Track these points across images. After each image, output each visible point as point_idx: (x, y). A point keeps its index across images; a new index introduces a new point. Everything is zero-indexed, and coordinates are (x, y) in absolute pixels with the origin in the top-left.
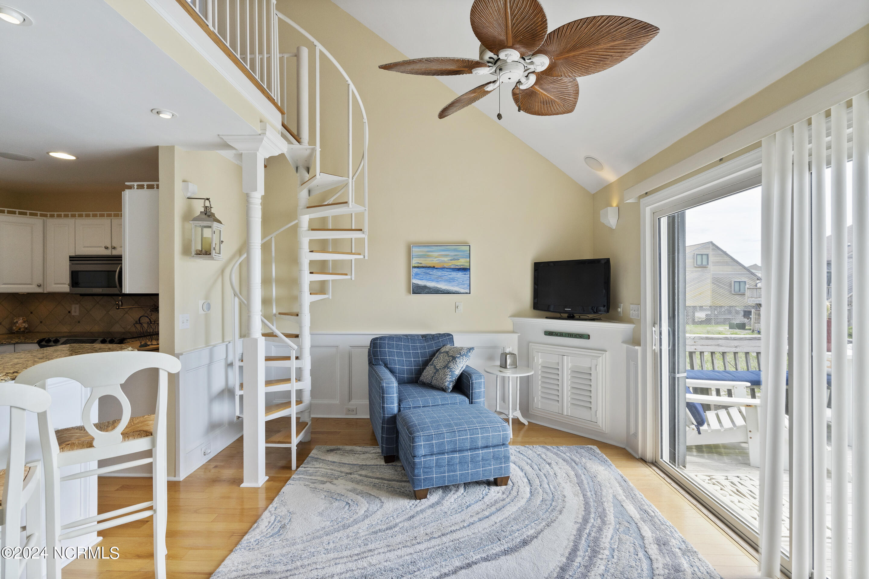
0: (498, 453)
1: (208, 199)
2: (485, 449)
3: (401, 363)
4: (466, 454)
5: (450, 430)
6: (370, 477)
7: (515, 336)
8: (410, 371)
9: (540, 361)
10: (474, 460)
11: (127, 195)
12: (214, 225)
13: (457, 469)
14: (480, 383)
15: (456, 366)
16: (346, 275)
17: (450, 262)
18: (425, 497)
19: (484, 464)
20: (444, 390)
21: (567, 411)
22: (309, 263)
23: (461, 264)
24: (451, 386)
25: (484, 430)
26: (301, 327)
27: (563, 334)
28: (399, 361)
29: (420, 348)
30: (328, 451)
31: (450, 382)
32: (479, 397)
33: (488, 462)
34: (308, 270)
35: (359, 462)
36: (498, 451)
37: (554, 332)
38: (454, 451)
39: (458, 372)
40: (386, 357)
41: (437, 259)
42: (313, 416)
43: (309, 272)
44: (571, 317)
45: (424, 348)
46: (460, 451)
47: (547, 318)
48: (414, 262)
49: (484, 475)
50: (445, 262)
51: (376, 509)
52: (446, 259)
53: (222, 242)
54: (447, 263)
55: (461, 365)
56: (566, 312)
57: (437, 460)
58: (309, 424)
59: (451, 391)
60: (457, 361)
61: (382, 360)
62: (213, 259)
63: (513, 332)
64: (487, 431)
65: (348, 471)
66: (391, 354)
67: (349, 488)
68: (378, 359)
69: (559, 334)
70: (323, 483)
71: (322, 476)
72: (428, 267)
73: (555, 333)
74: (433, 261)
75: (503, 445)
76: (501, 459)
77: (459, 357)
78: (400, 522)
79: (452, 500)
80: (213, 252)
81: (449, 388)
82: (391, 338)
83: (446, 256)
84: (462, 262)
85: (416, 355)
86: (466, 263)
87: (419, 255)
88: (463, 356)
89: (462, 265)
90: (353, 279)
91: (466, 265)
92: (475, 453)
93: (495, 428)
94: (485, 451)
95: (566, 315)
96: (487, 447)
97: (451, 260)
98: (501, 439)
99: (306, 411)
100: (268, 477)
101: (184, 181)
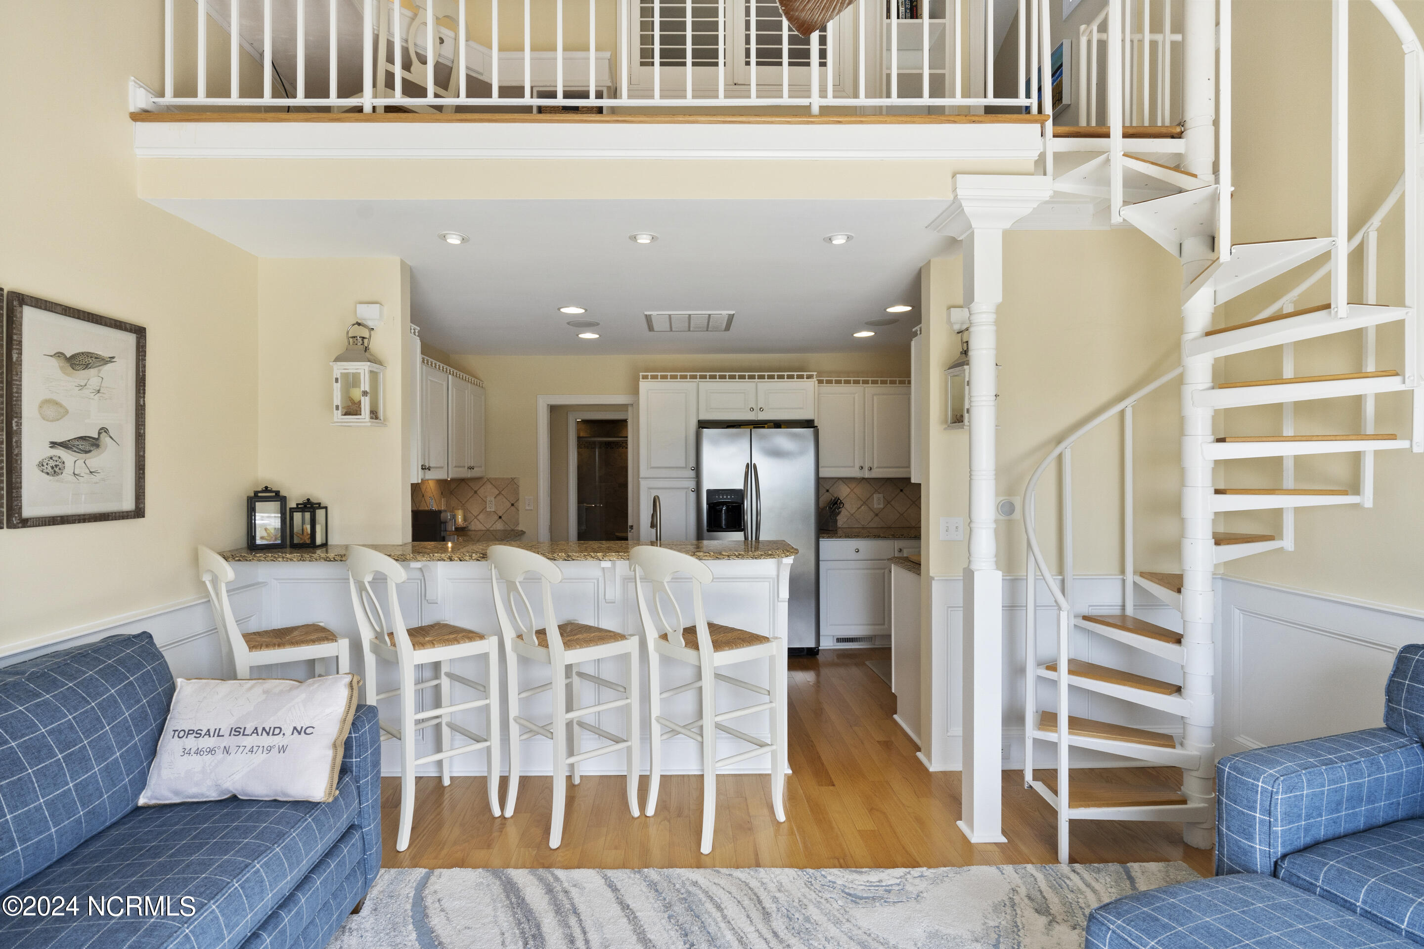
11: (914, 344)
22: (1213, 417)
34: (1210, 433)
43: (1212, 438)
61: (1412, 720)
68: (1398, 712)
70: (1043, 911)
99: (1195, 774)
100: (1004, 840)
101: (949, 308)
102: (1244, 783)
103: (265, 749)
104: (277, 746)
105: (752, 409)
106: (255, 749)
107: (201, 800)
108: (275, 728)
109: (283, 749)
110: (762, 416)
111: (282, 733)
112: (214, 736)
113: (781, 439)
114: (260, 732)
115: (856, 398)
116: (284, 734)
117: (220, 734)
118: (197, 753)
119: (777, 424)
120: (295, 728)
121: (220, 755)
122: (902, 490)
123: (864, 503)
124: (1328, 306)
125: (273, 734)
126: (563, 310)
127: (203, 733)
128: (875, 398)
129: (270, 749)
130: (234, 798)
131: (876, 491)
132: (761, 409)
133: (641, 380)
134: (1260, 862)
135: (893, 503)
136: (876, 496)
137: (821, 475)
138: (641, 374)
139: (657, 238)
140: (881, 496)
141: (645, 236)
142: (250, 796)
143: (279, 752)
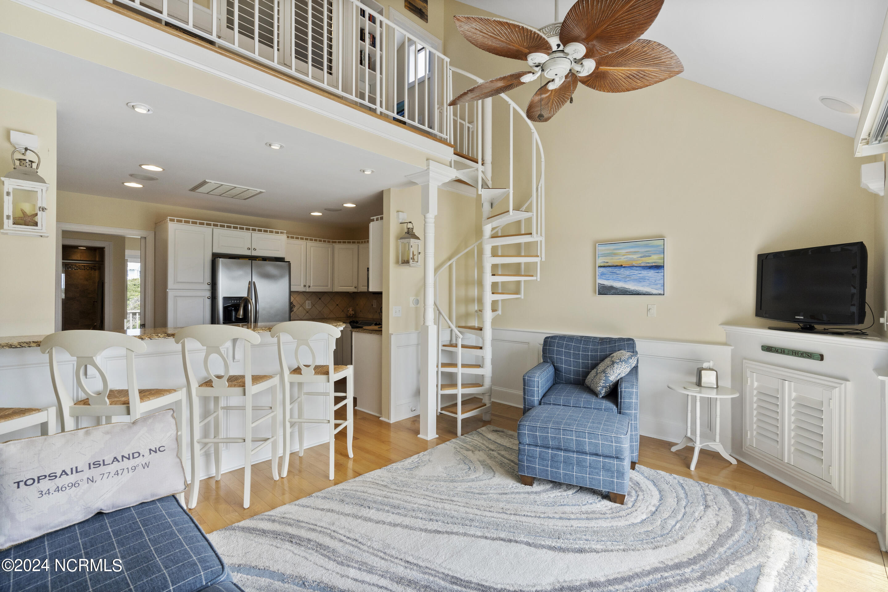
0: (609, 465)
1: (410, 222)
2: (594, 456)
3: (568, 363)
4: (571, 454)
5: (556, 427)
6: (505, 458)
7: (727, 351)
8: (577, 373)
9: (756, 384)
10: (580, 464)
11: (371, 225)
12: (411, 241)
13: (560, 467)
14: (631, 393)
15: (612, 371)
16: (532, 276)
17: (640, 260)
18: (531, 485)
19: (592, 472)
20: (595, 393)
21: (789, 458)
22: (492, 267)
23: (654, 261)
24: (603, 391)
25: (592, 436)
26: (483, 322)
27: (786, 351)
28: (566, 361)
29: (591, 351)
30: (493, 431)
31: (603, 387)
32: (629, 408)
33: (597, 470)
34: (490, 272)
35: (508, 445)
36: (609, 463)
37: (773, 347)
38: (559, 449)
39: (613, 378)
40: (554, 355)
41: (625, 257)
42: (492, 400)
43: (491, 274)
44: (808, 329)
45: (596, 351)
46: (566, 450)
47: (770, 328)
48: (600, 262)
49: (591, 483)
50: (634, 260)
51: (484, 478)
52: (635, 257)
53: (420, 253)
54: (637, 260)
55: (618, 371)
56: (798, 321)
57: (540, 453)
58: (487, 406)
59: (603, 397)
60: (614, 367)
61: (550, 358)
62: (410, 266)
63: (725, 344)
64: (596, 438)
65: (493, 448)
66: (559, 353)
67: (481, 459)
68: (546, 356)
69: (780, 351)
70: (468, 450)
71: (471, 446)
72: (615, 266)
73: (775, 348)
74: (620, 259)
75: (617, 458)
76: (613, 472)
77: (618, 363)
78: (492, 494)
79: (552, 496)
80: (411, 261)
81: (601, 393)
82: (562, 338)
83: (635, 253)
84: (654, 259)
85: (585, 357)
86: (659, 259)
87: (605, 254)
88: (622, 362)
89: (654, 263)
90: (539, 280)
91: (660, 262)
92: (581, 458)
93: (607, 437)
94: (594, 458)
95: (796, 326)
96: (597, 455)
97: (641, 257)
98: (613, 450)
99: (487, 394)
100: (438, 436)
101: (398, 212)
102: (531, 380)
103: (130, 469)
104: (140, 465)
105: (249, 249)
106: (120, 472)
107: (64, 527)
108: (133, 454)
109: (147, 465)
110: (254, 253)
111: (141, 455)
112: (72, 473)
113: (270, 268)
114: (120, 459)
115: (302, 248)
116: (143, 456)
117: (78, 471)
118: (58, 491)
119: (264, 259)
120: (150, 450)
121: (84, 486)
122: (320, 299)
123: (301, 306)
124: (531, 234)
125: (133, 458)
126: (143, 167)
127: (58, 475)
128: (312, 248)
129: (134, 468)
130: (100, 514)
131: (307, 299)
132: (255, 249)
133: (169, 222)
134: (536, 403)
135: (315, 305)
136: (307, 302)
137: (292, 290)
138: (169, 217)
139: (283, 147)
140: (310, 302)
141: (277, 145)
142: (119, 507)
143: (144, 468)
